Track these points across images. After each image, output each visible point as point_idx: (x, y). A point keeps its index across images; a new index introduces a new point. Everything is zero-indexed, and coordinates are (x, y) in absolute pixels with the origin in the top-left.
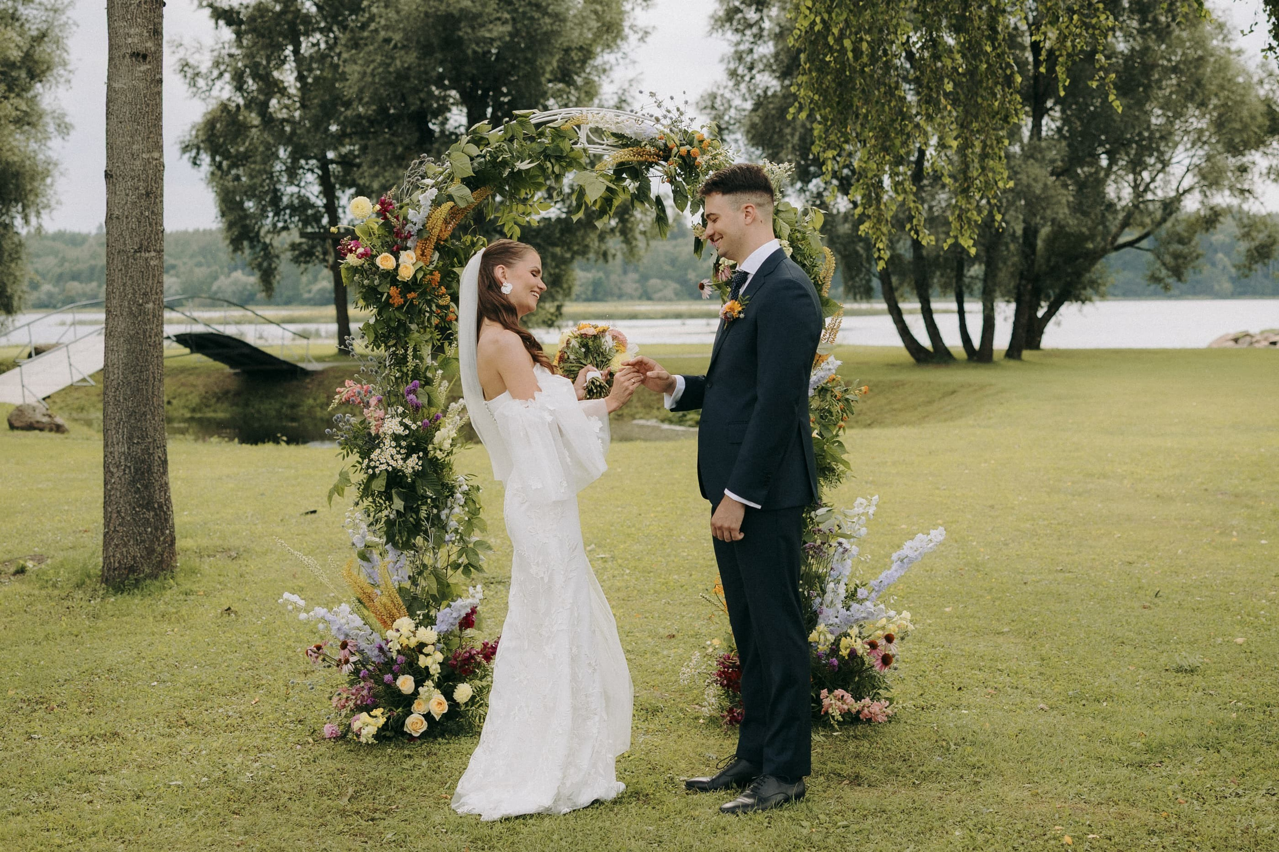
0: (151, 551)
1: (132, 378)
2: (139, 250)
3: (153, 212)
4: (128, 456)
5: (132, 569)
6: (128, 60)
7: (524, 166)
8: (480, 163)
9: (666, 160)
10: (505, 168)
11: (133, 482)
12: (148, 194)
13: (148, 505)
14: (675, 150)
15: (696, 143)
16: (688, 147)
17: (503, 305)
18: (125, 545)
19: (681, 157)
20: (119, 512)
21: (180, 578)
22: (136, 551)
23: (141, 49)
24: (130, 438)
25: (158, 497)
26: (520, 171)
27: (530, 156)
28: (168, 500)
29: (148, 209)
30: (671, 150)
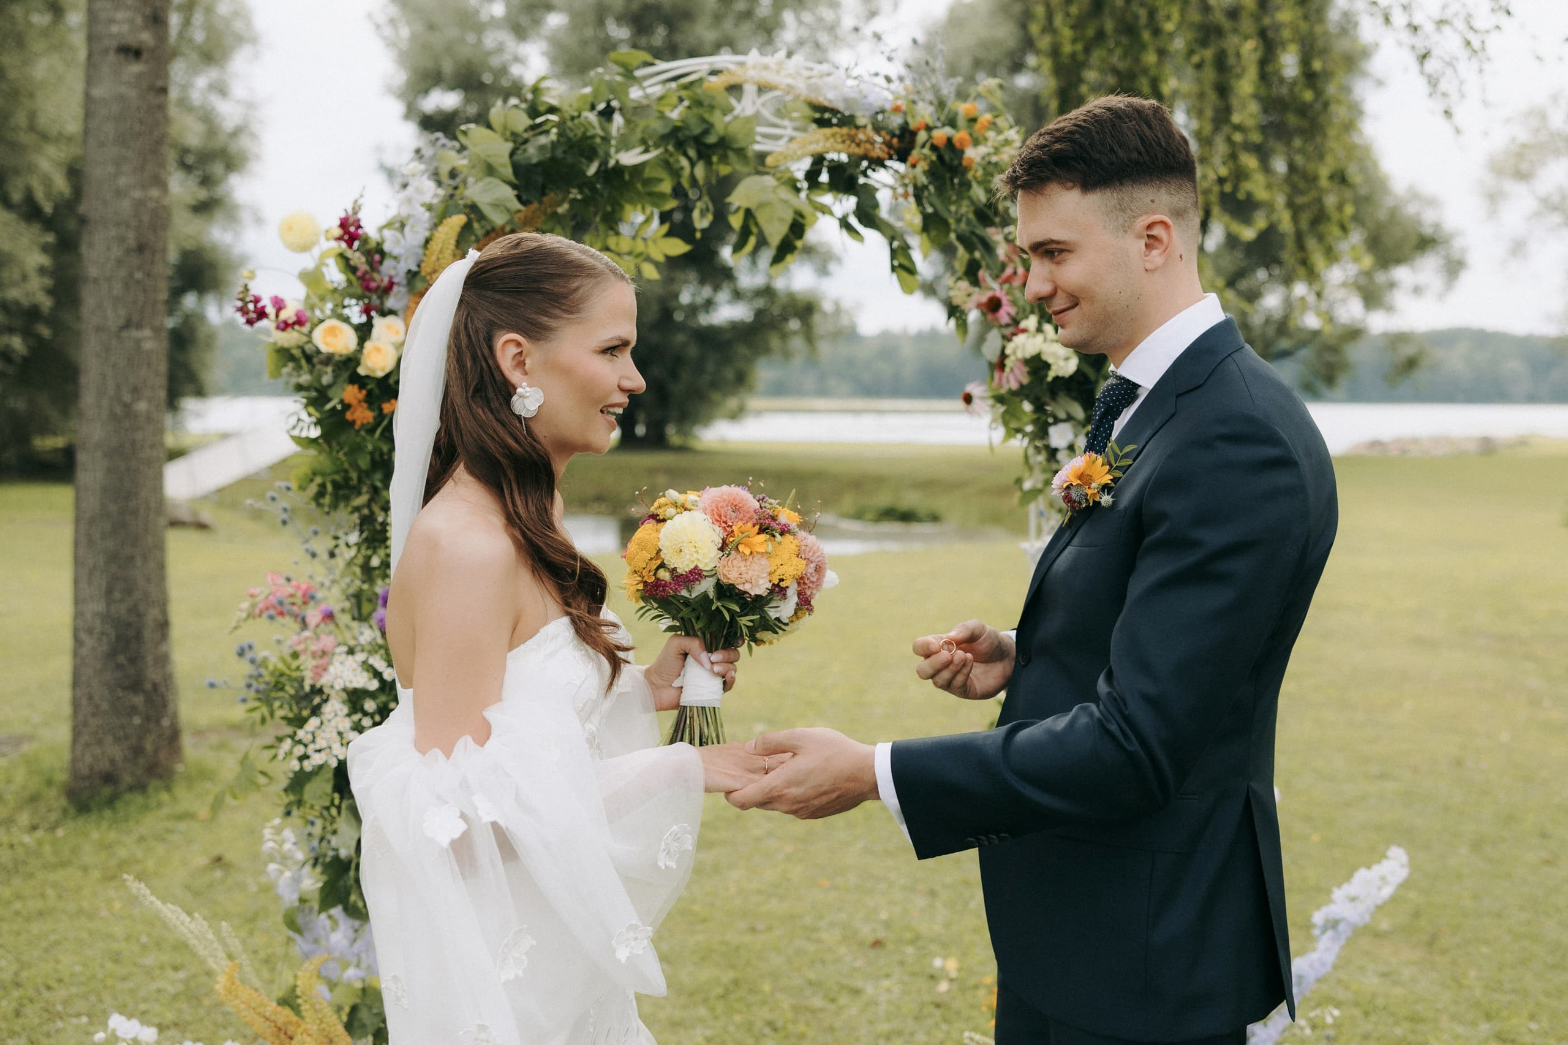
0: (138, 751)
1: (113, 508)
2: (127, 325)
3: (149, 275)
4: (106, 617)
5: (109, 778)
6: (112, 57)
7: (630, 158)
8: (542, 148)
9: (903, 159)
10: (590, 160)
11: (112, 654)
12: (141, 248)
13: (135, 686)
14: (922, 136)
15: (961, 122)
16: (948, 131)
17: (510, 454)
18: (100, 742)
19: (934, 148)
20: (90, 698)
21: (180, 790)
22: (116, 751)
23: (132, 40)
24: (109, 592)
25: (152, 674)
26: (619, 169)
27: (643, 141)
28: (168, 678)
29: (139, 268)
30: (914, 134)
